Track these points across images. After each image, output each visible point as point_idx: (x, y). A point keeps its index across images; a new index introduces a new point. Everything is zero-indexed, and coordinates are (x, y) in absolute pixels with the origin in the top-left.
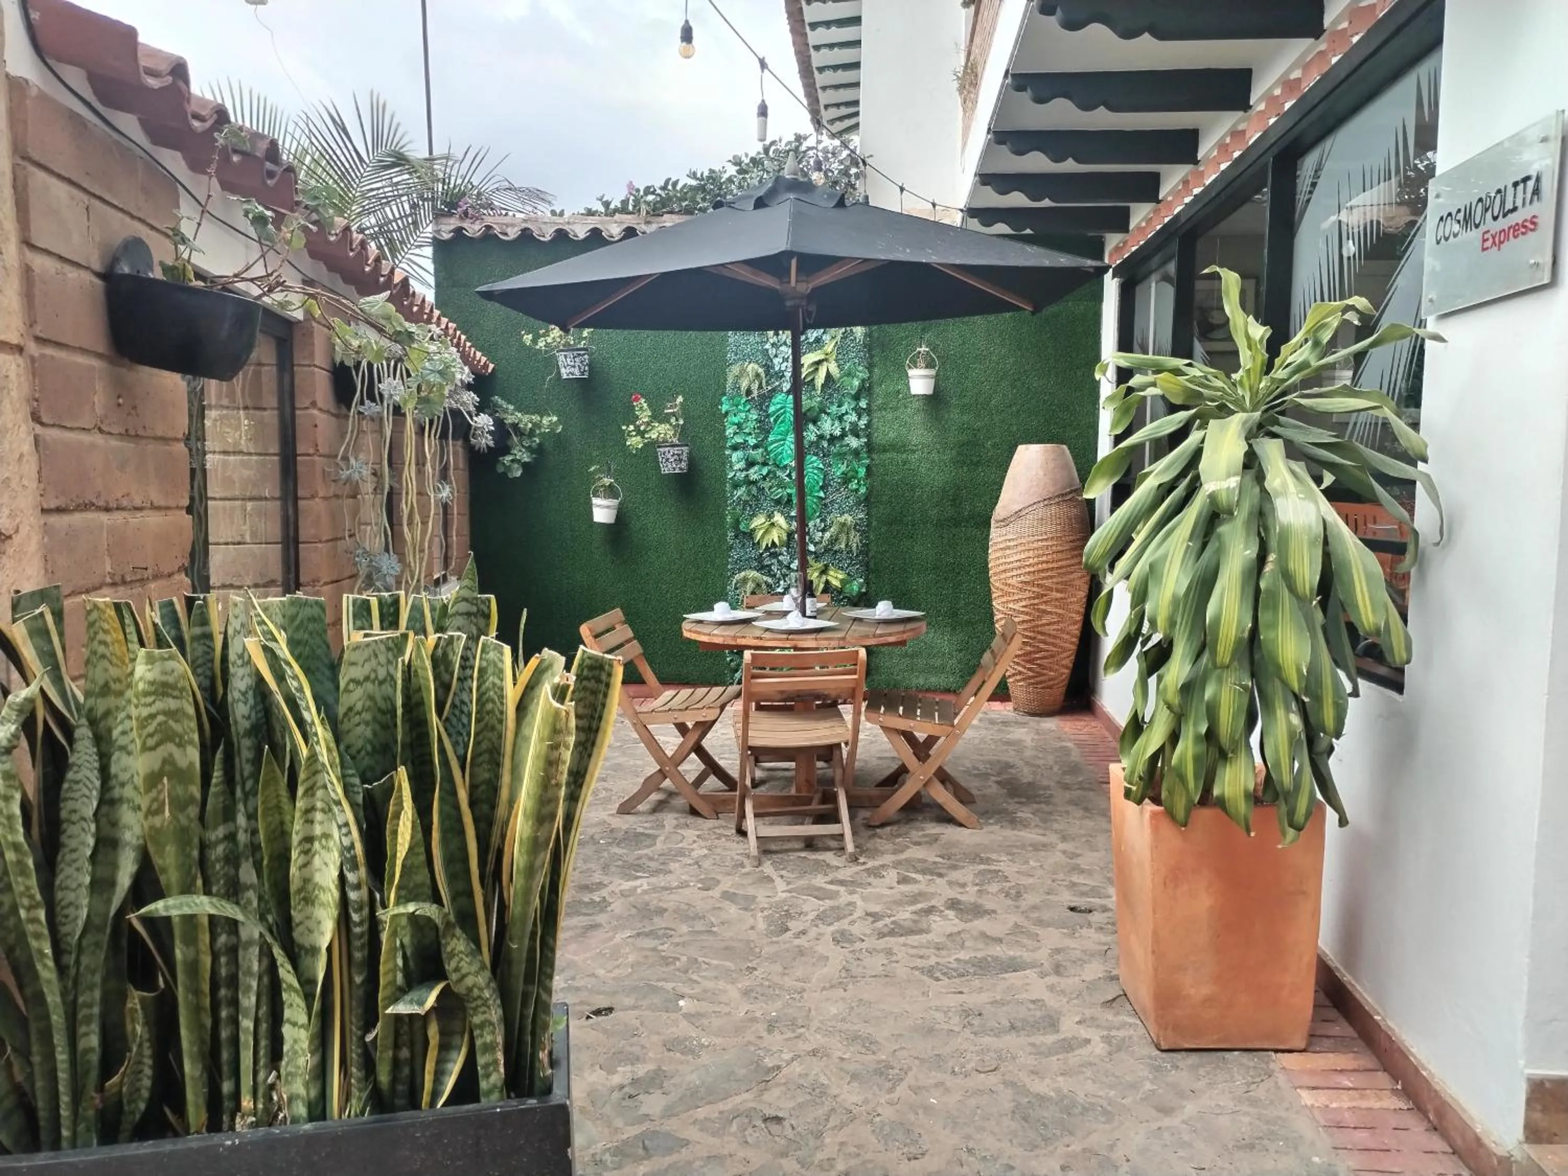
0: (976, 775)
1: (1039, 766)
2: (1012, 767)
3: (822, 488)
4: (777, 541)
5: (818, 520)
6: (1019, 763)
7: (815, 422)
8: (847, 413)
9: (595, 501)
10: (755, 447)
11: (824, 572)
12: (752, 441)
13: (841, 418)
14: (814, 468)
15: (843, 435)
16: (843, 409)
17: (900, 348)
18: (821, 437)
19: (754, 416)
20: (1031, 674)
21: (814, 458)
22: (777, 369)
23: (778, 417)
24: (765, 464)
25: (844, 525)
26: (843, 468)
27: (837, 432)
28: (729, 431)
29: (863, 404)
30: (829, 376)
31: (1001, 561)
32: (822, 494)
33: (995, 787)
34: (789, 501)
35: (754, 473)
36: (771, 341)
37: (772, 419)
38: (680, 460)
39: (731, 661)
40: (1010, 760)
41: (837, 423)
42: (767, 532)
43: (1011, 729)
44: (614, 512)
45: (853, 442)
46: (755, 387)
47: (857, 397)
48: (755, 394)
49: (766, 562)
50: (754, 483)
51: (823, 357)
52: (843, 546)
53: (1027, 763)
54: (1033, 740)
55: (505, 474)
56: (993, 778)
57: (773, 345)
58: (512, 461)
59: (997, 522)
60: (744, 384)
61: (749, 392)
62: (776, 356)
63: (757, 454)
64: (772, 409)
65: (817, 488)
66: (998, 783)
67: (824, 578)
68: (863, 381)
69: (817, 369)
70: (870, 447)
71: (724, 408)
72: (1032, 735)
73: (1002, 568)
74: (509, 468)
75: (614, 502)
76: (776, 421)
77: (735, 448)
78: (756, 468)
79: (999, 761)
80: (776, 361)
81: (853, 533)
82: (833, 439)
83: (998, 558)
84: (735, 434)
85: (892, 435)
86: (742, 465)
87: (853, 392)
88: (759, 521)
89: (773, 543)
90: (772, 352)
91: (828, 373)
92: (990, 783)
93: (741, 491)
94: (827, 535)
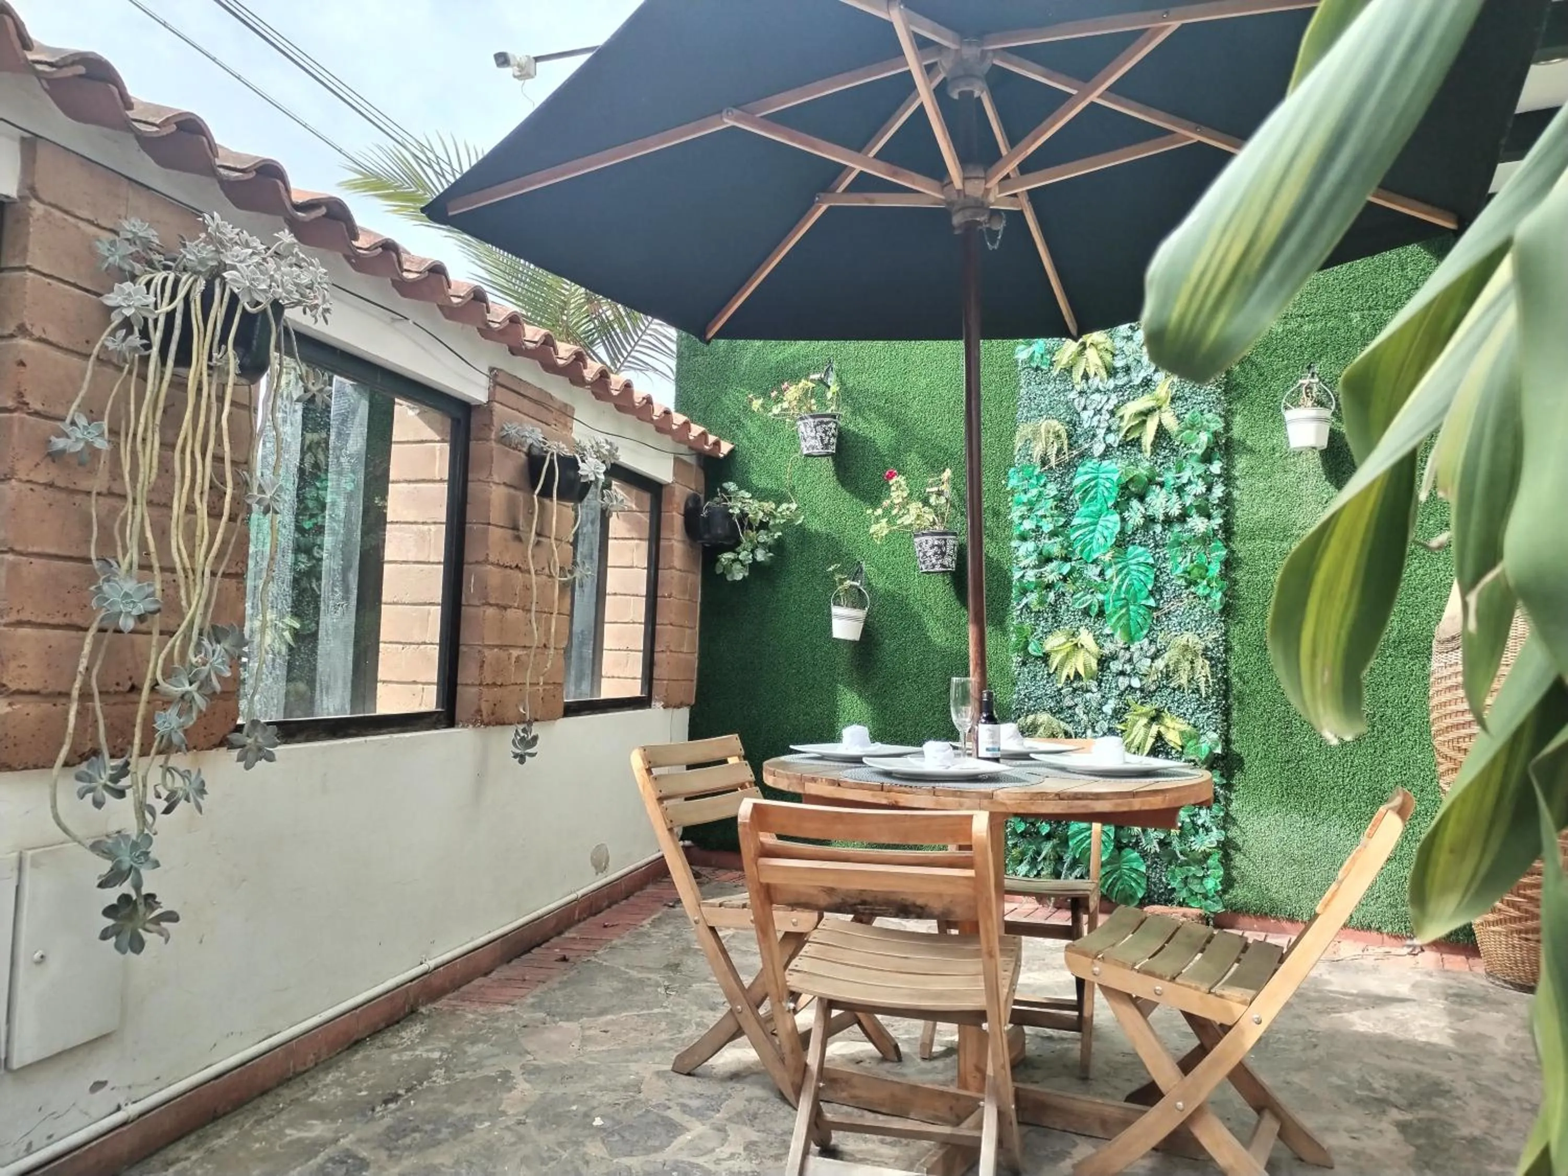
0: (1360, 1101)
1: (1504, 1101)
2: (1445, 1093)
3: (1151, 593)
4: (1082, 672)
5: (1146, 641)
6: (1462, 1086)
7: (1142, 498)
8: (1190, 482)
9: (835, 610)
10: (1053, 534)
11: (1156, 718)
12: (1047, 527)
13: (1180, 490)
14: (1139, 564)
15: (1183, 517)
16: (1186, 476)
17: (1274, 385)
18: (1150, 520)
19: (1052, 489)
20: (1514, 913)
21: (1141, 549)
22: (1086, 425)
23: (1086, 492)
24: (1066, 559)
25: (1186, 648)
26: (1186, 564)
27: (1175, 511)
28: (1015, 515)
29: (1216, 468)
30: (1161, 432)
31: (1449, 709)
32: (1151, 602)
33: (1393, 1134)
34: (1101, 613)
35: (1052, 572)
36: (1078, 388)
37: (1077, 496)
38: (943, 554)
39: (1015, 845)
40: (1446, 1077)
41: (1175, 496)
42: (1067, 657)
43: (1471, 1011)
44: (861, 625)
45: (1198, 524)
46: (1052, 451)
47: (1207, 458)
48: (1053, 463)
49: (1068, 702)
50: (1050, 586)
51: (1151, 404)
52: (1184, 681)
53: (1481, 1090)
54: (1509, 1039)
55: (723, 575)
56: (1395, 1114)
57: (1081, 393)
58: (734, 561)
59: (1441, 642)
60: (1037, 450)
61: (1044, 461)
62: (1085, 408)
63: (1054, 547)
64: (1077, 481)
65: (1145, 593)
66: (1403, 1127)
67: (1155, 729)
68: (1216, 434)
69: (1144, 422)
70: (1228, 530)
71: (1013, 482)
72: (1511, 1029)
73: (1449, 721)
74: (728, 569)
75: (861, 614)
76: (1082, 499)
77: (1023, 538)
78: (1055, 564)
79: (1419, 1076)
80: (1085, 415)
81: (1200, 661)
82: (1168, 521)
83: (1445, 704)
84: (1023, 517)
85: (1264, 513)
86: (1033, 560)
87: (1199, 452)
88: (1055, 642)
89: (1078, 676)
90: (1079, 403)
91: (1160, 425)
92: (1384, 1125)
93: (1032, 598)
94: (1160, 664)
